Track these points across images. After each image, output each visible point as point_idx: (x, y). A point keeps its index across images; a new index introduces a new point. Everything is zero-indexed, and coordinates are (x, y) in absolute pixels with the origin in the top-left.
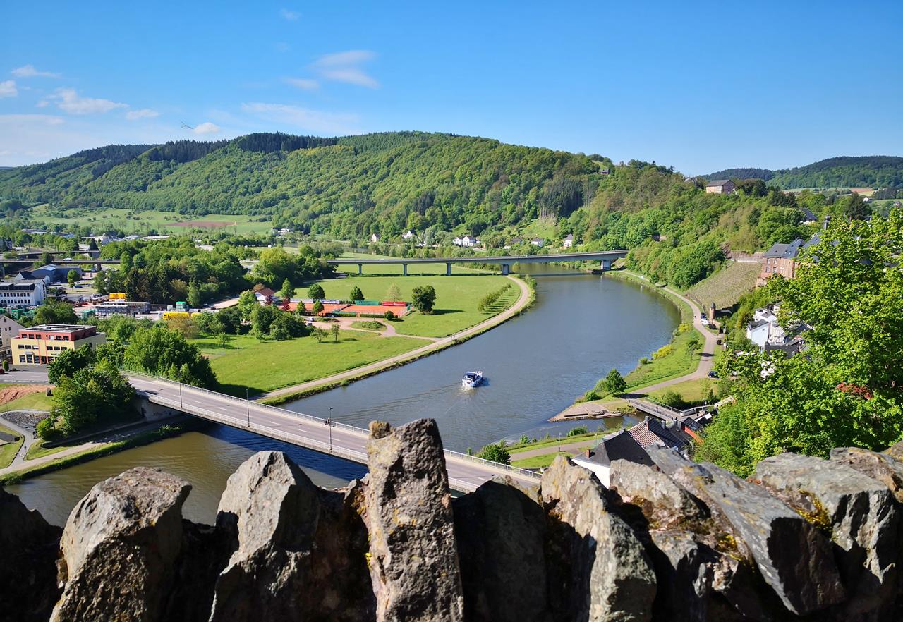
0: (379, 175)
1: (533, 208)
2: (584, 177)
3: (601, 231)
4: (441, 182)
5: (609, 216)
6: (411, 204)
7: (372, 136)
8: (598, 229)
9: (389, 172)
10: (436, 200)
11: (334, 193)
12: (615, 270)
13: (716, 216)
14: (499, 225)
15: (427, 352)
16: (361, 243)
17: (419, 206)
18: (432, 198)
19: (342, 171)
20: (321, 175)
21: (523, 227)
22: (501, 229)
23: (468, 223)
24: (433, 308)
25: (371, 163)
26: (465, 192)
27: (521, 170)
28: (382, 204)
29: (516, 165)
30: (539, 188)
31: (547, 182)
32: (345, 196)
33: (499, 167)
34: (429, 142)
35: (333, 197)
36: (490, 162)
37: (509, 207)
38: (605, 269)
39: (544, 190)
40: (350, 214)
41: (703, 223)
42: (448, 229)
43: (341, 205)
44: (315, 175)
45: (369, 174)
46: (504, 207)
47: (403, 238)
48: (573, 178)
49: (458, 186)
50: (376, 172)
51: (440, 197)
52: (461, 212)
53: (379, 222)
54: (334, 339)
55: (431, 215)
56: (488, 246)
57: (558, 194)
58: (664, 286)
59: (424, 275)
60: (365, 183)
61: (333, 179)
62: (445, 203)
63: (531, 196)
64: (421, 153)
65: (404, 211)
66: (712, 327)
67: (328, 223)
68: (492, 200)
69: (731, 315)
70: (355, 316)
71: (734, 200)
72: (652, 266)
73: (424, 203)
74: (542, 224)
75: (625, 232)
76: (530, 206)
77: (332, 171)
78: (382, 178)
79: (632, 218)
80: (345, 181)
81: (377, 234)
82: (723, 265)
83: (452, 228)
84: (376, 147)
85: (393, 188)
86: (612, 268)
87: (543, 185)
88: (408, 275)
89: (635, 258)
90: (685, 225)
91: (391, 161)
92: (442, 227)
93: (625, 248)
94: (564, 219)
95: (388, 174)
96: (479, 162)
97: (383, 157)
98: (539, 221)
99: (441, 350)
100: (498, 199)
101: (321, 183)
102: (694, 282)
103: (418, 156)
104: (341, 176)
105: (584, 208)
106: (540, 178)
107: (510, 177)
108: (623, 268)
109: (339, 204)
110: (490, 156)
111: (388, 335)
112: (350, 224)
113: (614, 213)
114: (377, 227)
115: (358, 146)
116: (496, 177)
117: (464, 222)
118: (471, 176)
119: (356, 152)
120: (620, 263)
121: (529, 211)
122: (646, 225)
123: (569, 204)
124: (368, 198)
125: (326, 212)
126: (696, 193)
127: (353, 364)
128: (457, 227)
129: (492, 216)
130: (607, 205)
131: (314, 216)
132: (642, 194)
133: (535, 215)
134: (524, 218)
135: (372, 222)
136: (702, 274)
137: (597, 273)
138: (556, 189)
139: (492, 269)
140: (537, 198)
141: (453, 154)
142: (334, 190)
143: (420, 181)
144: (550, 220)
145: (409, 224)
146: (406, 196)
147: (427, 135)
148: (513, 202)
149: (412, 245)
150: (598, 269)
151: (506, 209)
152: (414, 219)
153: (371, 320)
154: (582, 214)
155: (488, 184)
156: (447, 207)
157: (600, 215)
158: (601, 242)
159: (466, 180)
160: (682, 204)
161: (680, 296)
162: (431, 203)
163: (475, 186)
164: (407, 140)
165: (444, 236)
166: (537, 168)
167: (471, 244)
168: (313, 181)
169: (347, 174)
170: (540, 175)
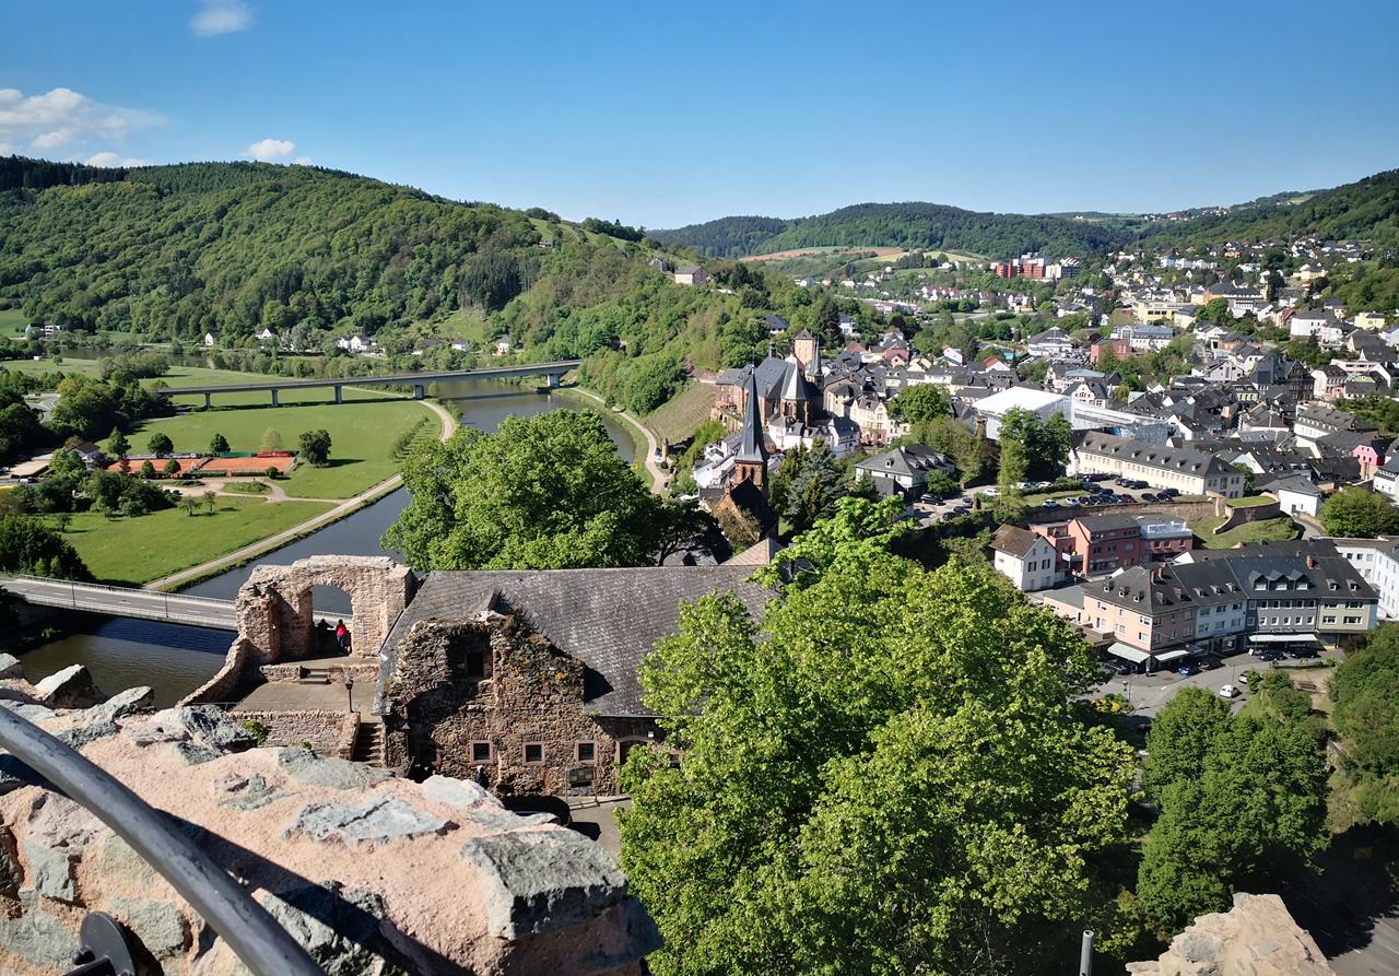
0: (204, 235)
1: (451, 295)
2: (520, 252)
3: (545, 332)
4: (311, 254)
5: (555, 311)
6: (265, 287)
7: (185, 169)
8: (542, 330)
9: (221, 229)
10: (306, 280)
11: (129, 263)
12: (566, 386)
13: (685, 316)
14: (403, 320)
15: (333, 519)
16: (188, 349)
17: (280, 291)
18: (299, 279)
19: (139, 225)
20: (103, 231)
21: (439, 321)
22: (407, 325)
23: (357, 315)
24: (329, 457)
25: (190, 214)
26: (349, 270)
27: (431, 239)
28: (217, 283)
29: (422, 231)
30: (458, 266)
31: (469, 257)
32: (149, 269)
33: (397, 234)
34: (284, 181)
35: (129, 269)
36: (383, 226)
37: (417, 292)
38: (552, 387)
39: (465, 268)
40: (164, 299)
41: (670, 325)
42: (327, 326)
43: (143, 282)
44: (91, 231)
45: (186, 232)
46: (409, 293)
47: (257, 339)
48: (505, 252)
49: (338, 261)
50: (199, 230)
51: (311, 276)
52: (345, 299)
53: (215, 314)
54: (209, 511)
55: (299, 304)
56: (389, 351)
57: (485, 277)
58: (622, 411)
59: (304, 404)
60: (182, 247)
61: (126, 239)
62: (320, 286)
63: (447, 278)
64: (273, 202)
65: (256, 298)
66: (664, 466)
67: (125, 313)
68: (391, 282)
69: (686, 450)
70: (224, 475)
71: (705, 296)
72: (609, 385)
73: (287, 287)
74: (466, 318)
75: (575, 335)
76: (447, 292)
77: (122, 225)
78: (212, 239)
79: (584, 315)
80: (145, 242)
81: (214, 333)
82: (686, 386)
83: (332, 323)
84: (194, 187)
85: (232, 259)
86: (561, 384)
87: (463, 261)
88: (280, 406)
89: (588, 373)
90: (649, 326)
91: (222, 213)
92: (316, 322)
93: (577, 358)
94: (495, 313)
95: (219, 233)
96: (367, 225)
97: (209, 203)
98: (461, 313)
99: (349, 515)
100: (400, 282)
101: (104, 244)
102: (654, 407)
103: (268, 206)
104: (139, 233)
105: (523, 297)
106: (458, 250)
107: (415, 249)
108: (575, 384)
109: (139, 280)
110: (383, 217)
111: (278, 500)
112: (164, 315)
113: (561, 308)
114: (212, 322)
115: (164, 183)
116: (394, 249)
117: (350, 314)
118: (357, 245)
119: (161, 195)
120: (571, 377)
121: (445, 299)
122: (602, 326)
123: (502, 291)
124: (189, 272)
125: (118, 296)
126: (662, 283)
127: (245, 541)
128: (340, 322)
129: (392, 306)
130: (552, 294)
131: (100, 301)
132: (598, 281)
133: (455, 306)
134: (439, 310)
135: (202, 314)
136: (662, 397)
137: (543, 391)
138: (481, 268)
139: (399, 390)
140: (457, 279)
141: (325, 207)
142: (128, 257)
143: (276, 247)
144: (477, 312)
145: (265, 319)
146: (255, 271)
147: (277, 170)
148: (421, 286)
149: (273, 350)
150: (544, 386)
151: (412, 296)
152: (271, 310)
153: (250, 480)
154: (520, 307)
155: (384, 259)
156: (322, 292)
157: (543, 310)
158: (546, 347)
159: (350, 253)
160: (646, 298)
161: (638, 425)
162: (298, 286)
163: (363, 260)
164: (246, 176)
165: (322, 336)
166: (454, 237)
167: (365, 348)
168: (89, 242)
169: (149, 230)
170: (457, 247)
